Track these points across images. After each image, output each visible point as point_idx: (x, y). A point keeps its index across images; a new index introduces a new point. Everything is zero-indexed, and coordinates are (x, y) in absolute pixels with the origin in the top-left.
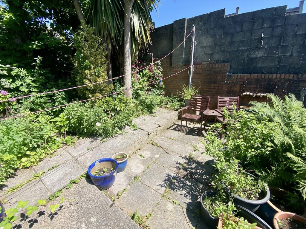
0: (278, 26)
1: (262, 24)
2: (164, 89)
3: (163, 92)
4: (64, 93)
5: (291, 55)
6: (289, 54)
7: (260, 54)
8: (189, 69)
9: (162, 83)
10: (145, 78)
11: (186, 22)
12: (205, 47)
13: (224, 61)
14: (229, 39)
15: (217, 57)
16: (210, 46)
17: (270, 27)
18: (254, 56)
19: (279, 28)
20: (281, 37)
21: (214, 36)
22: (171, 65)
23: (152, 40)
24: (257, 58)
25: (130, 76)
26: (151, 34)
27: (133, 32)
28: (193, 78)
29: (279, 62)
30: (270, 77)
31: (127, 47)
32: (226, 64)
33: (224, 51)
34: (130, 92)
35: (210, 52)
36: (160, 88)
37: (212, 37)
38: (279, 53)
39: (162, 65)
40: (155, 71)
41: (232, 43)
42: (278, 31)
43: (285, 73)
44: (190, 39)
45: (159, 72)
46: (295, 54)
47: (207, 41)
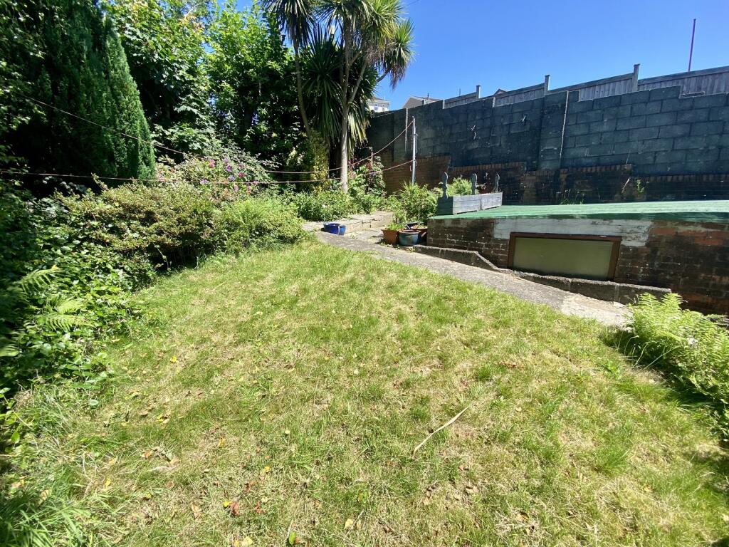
0: (487, 118)
1: (475, 117)
2: (385, 190)
3: (384, 193)
4: (294, 185)
5: (500, 145)
6: (498, 145)
7: (476, 145)
8: (411, 164)
9: (381, 182)
10: (361, 175)
11: (407, 113)
12: (426, 139)
13: (445, 154)
14: (448, 132)
15: (438, 149)
16: (432, 139)
17: (482, 119)
18: (470, 148)
19: (489, 119)
20: (491, 128)
21: (434, 128)
22: (393, 160)
23: (367, 137)
24: (473, 149)
25: (346, 172)
26: (366, 131)
27: (349, 134)
28: (416, 175)
29: (491, 153)
30: (484, 168)
31: (344, 147)
32: (447, 157)
33: (445, 143)
34: (346, 188)
35: (433, 144)
36: (379, 187)
37: (433, 129)
38: (490, 144)
39: (382, 161)
40: (374, 168)
41: (451, 134)
42: (488, 123)
43: (495, 163)
44: (410, 130)
45: (379, 169)
46: (503, 144)
47: (429, 133)
